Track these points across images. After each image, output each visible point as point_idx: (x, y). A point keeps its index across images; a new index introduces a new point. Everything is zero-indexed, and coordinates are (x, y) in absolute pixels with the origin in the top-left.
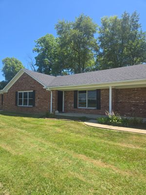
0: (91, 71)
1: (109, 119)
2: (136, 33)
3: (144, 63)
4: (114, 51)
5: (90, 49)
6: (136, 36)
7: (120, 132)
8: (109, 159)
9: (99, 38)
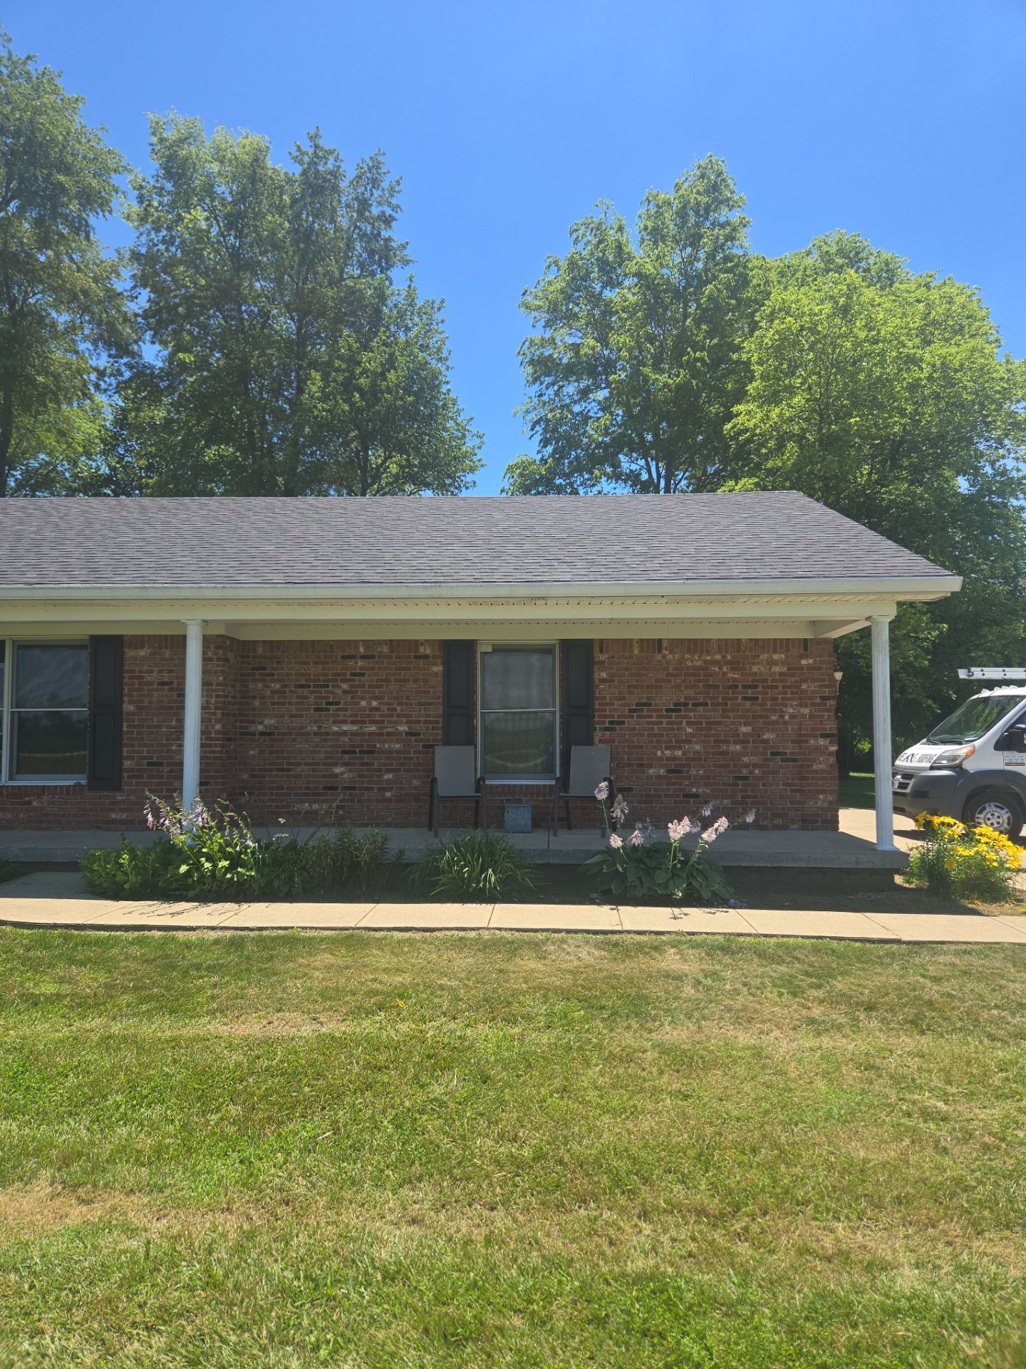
0: (72, 492)
1: (172, 854)
2: (382, 297)
3: (428, 493)
4: (243, 374)
5: (62, 318)
6: (378, 311)
7: (237, 941)
8: (122, 1150)
9: (136, 256)
